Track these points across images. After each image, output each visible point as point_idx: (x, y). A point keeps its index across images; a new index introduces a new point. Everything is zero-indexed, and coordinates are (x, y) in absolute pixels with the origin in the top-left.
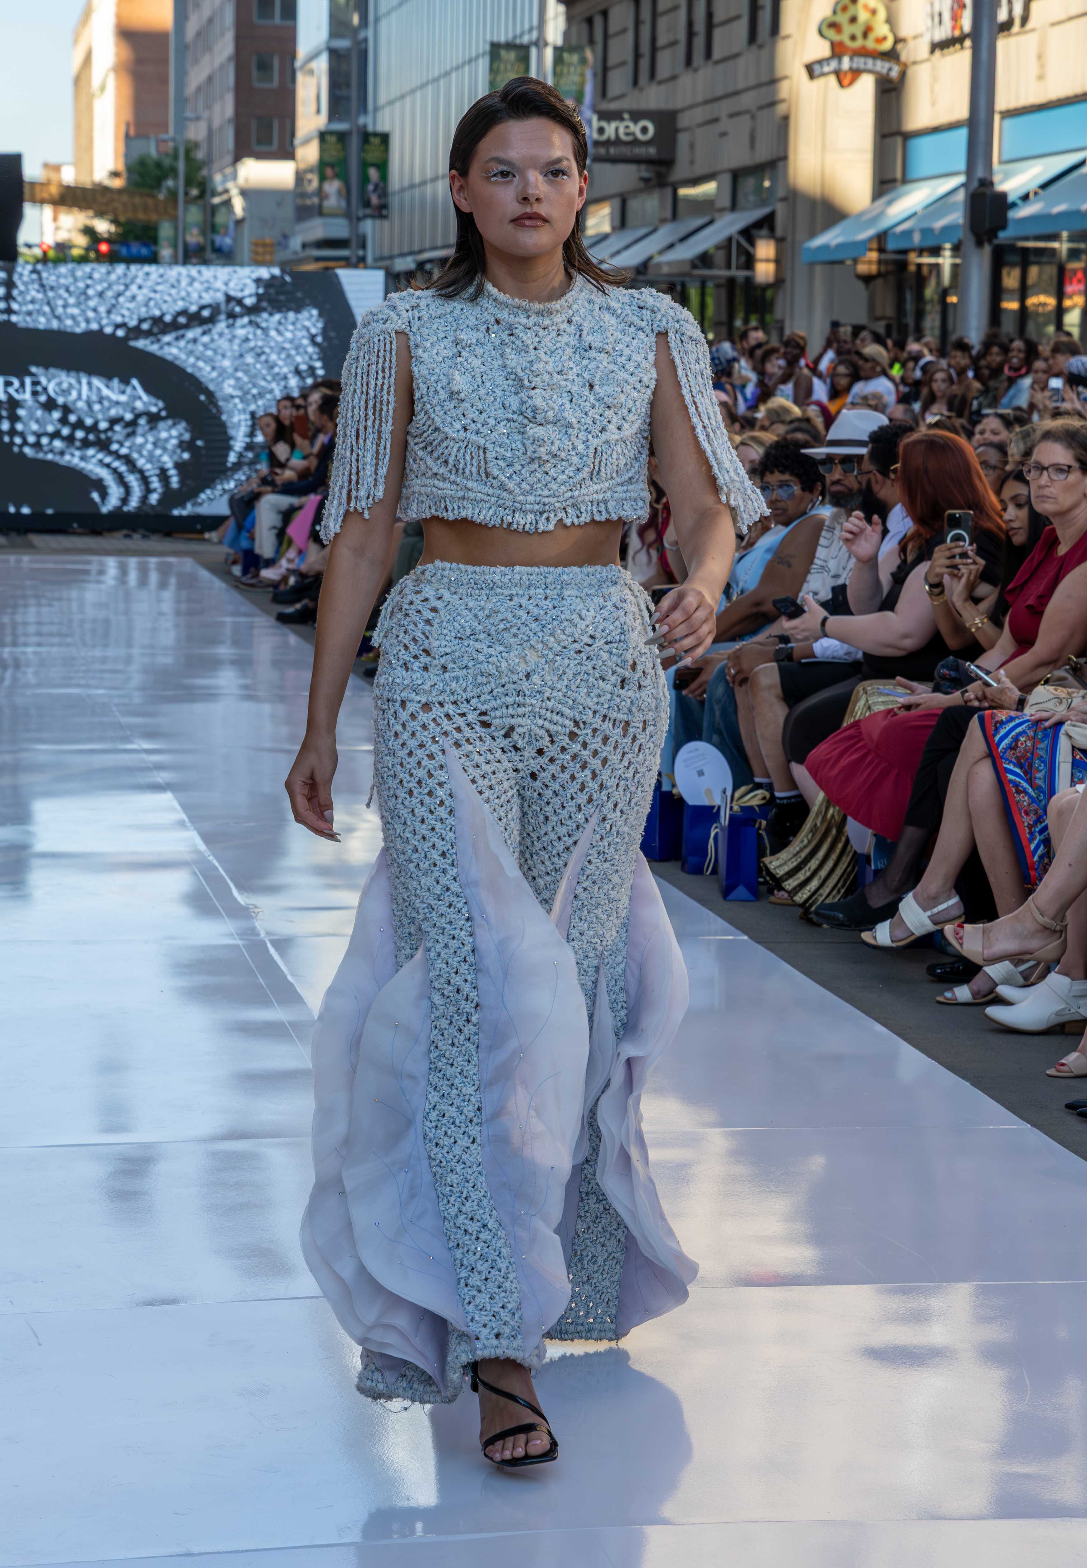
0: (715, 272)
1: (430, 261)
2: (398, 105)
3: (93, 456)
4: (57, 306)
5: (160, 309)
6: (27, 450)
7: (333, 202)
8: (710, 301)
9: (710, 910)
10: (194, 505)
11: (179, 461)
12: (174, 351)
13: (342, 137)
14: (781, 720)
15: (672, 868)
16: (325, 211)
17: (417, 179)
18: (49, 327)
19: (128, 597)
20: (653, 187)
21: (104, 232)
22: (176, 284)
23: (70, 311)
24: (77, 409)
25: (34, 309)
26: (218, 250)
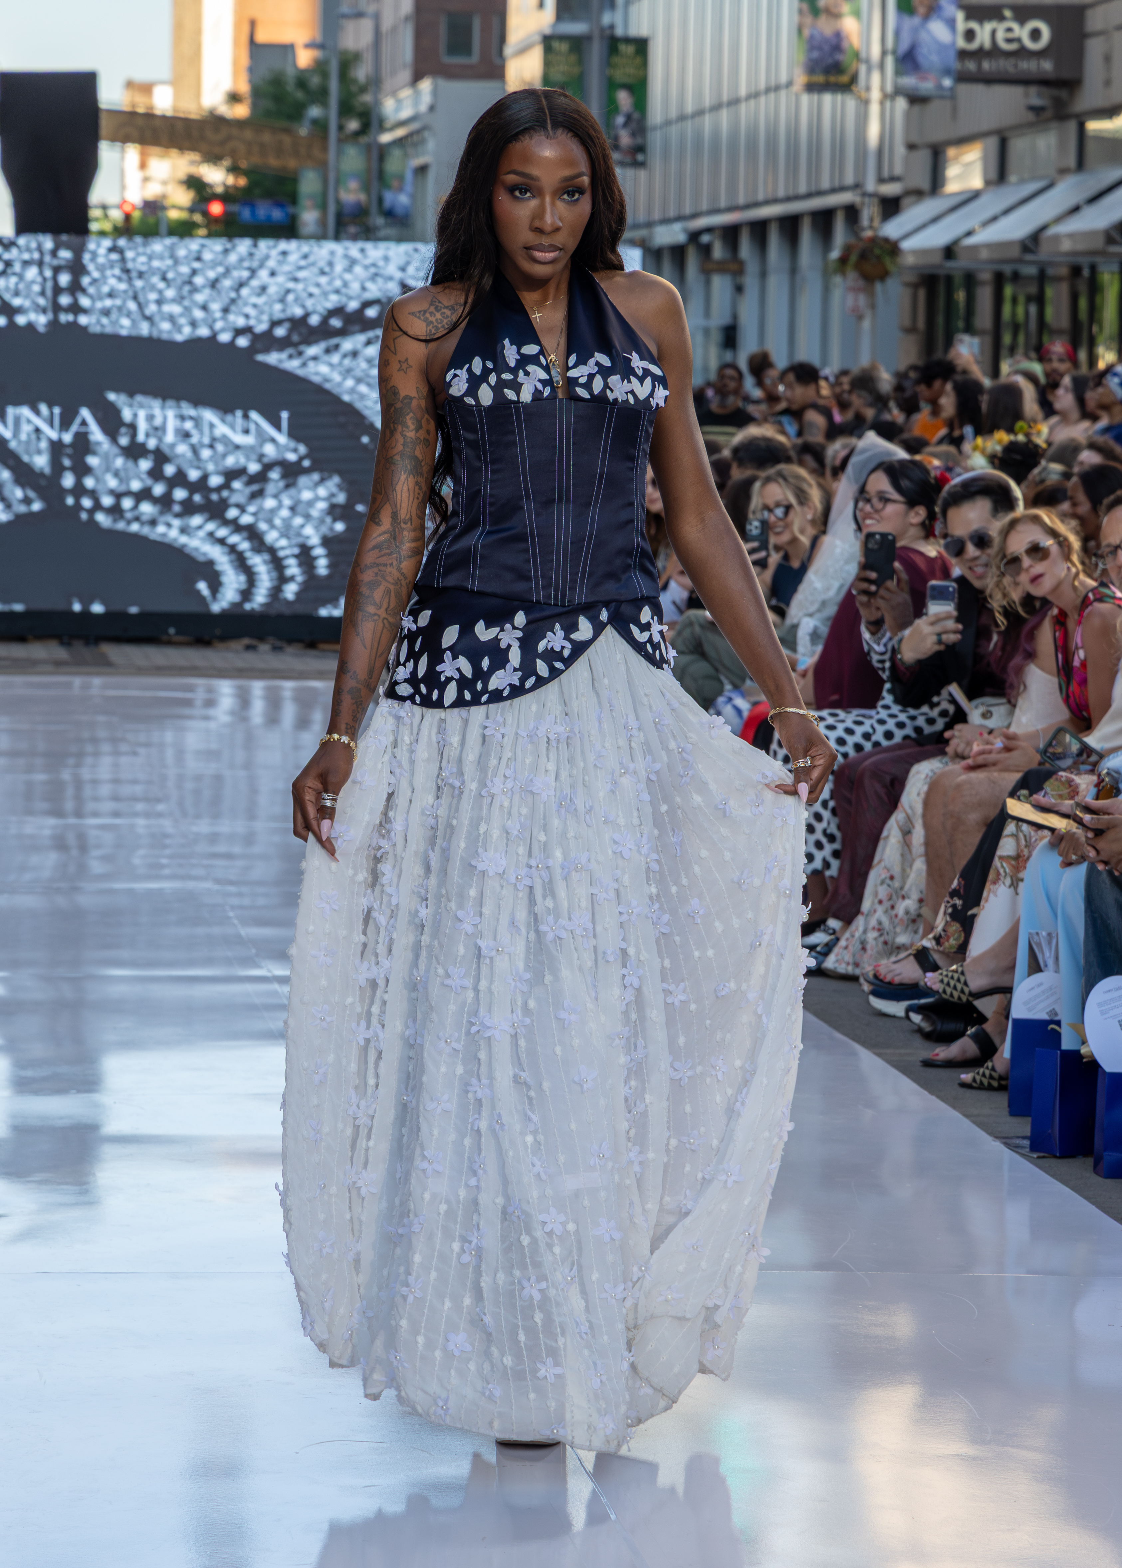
1: (709, 230)
3: (200, 527)
4: (148, 302)
5: (303, 306)
6: (101, 518)
11: (330, 534)
12: (324, 369)
13: (577, 44)
15: (1081, 1167)
17: (689, 109)
18: (134, 333)
19: (250, 742)
20: (1048, 120)
21: (218, 185)
22: (327, 269)
23: (167, 308)
24: (177, 456)
25: (113, 306)
26: (389, 214)
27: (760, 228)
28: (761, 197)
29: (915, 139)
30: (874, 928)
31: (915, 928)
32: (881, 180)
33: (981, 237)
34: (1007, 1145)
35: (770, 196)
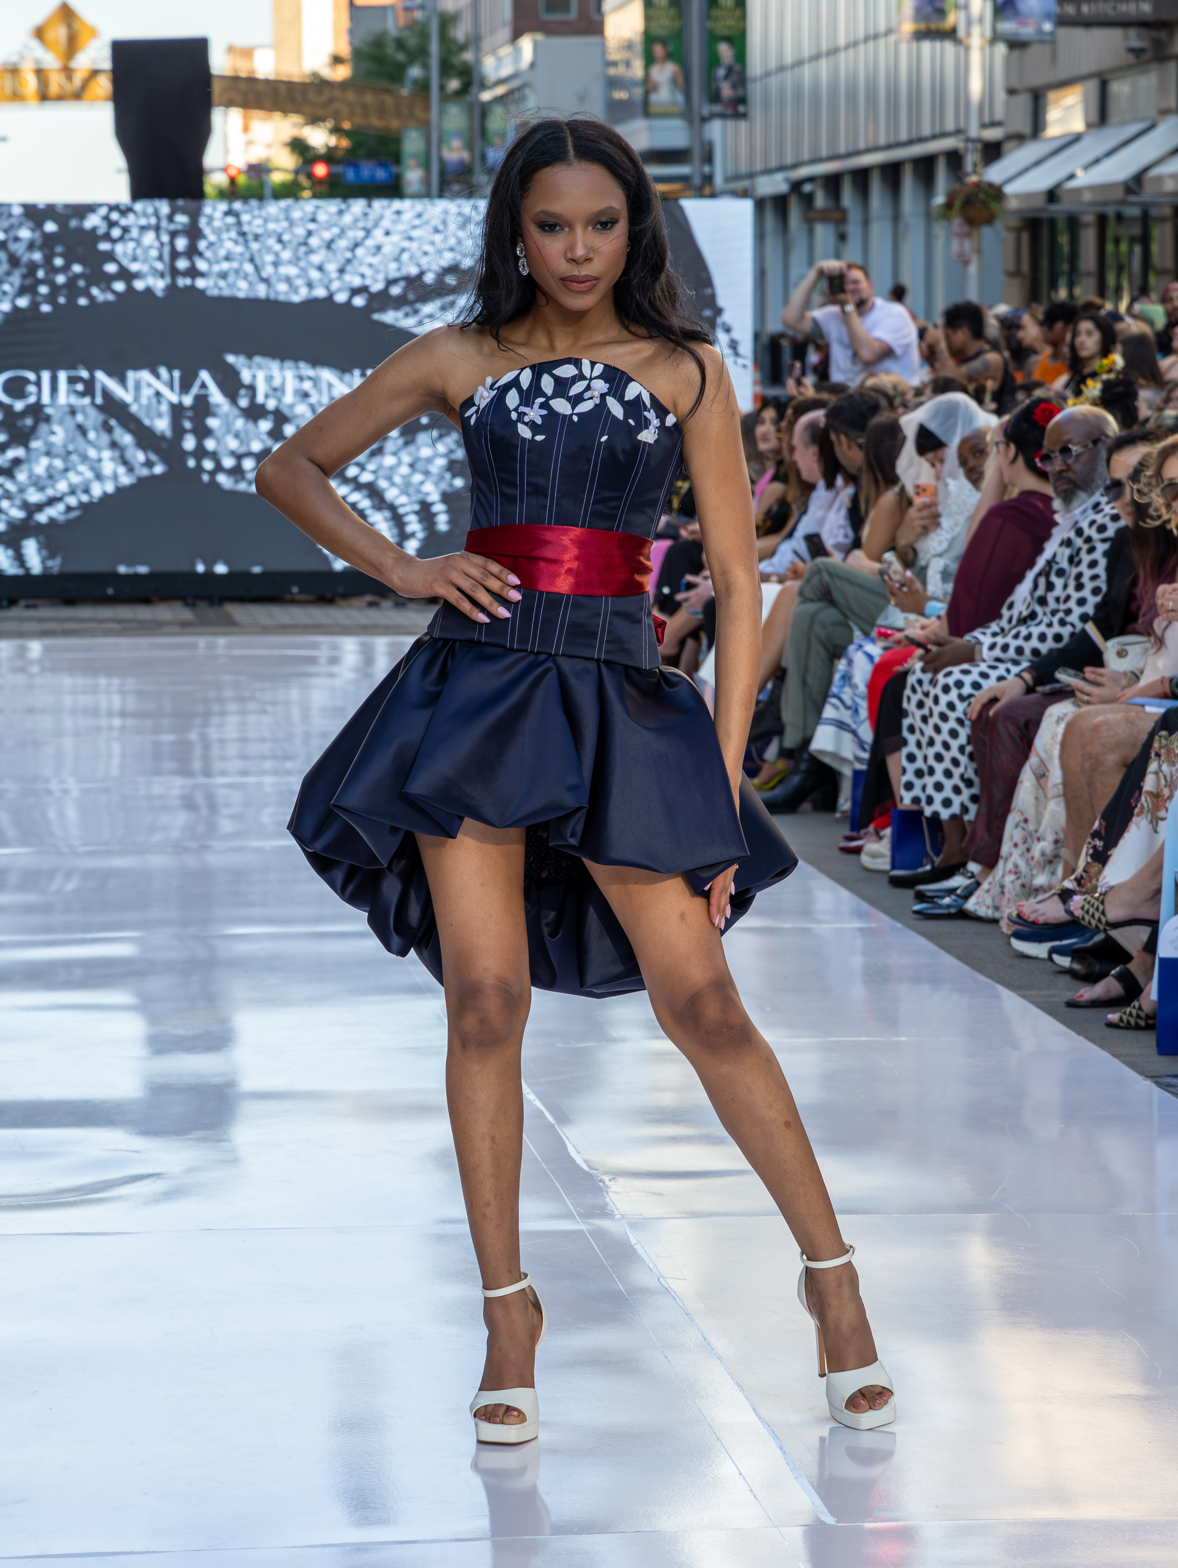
1: (811, 179)
4: (264, 264)
5: (419, 265)
6: (222, 479)
7: (664, 95)
11: (449, 490)
16: (653, 109)
17: (789, 59)
18: (251, 295)
20: (1148, 62)
21: (321, 147)
22: (441, 228)
23: (284, 270)
24: (296, 416)
25: (231, 269)
27: (861, 176)
28: (862, 145)
29: (1015, 83)
30: (1010, 872)
31: (1052, 870)
32: (983, 126)
33: (1083, 179)
34: (1158, 1084)
35: (871, 144)
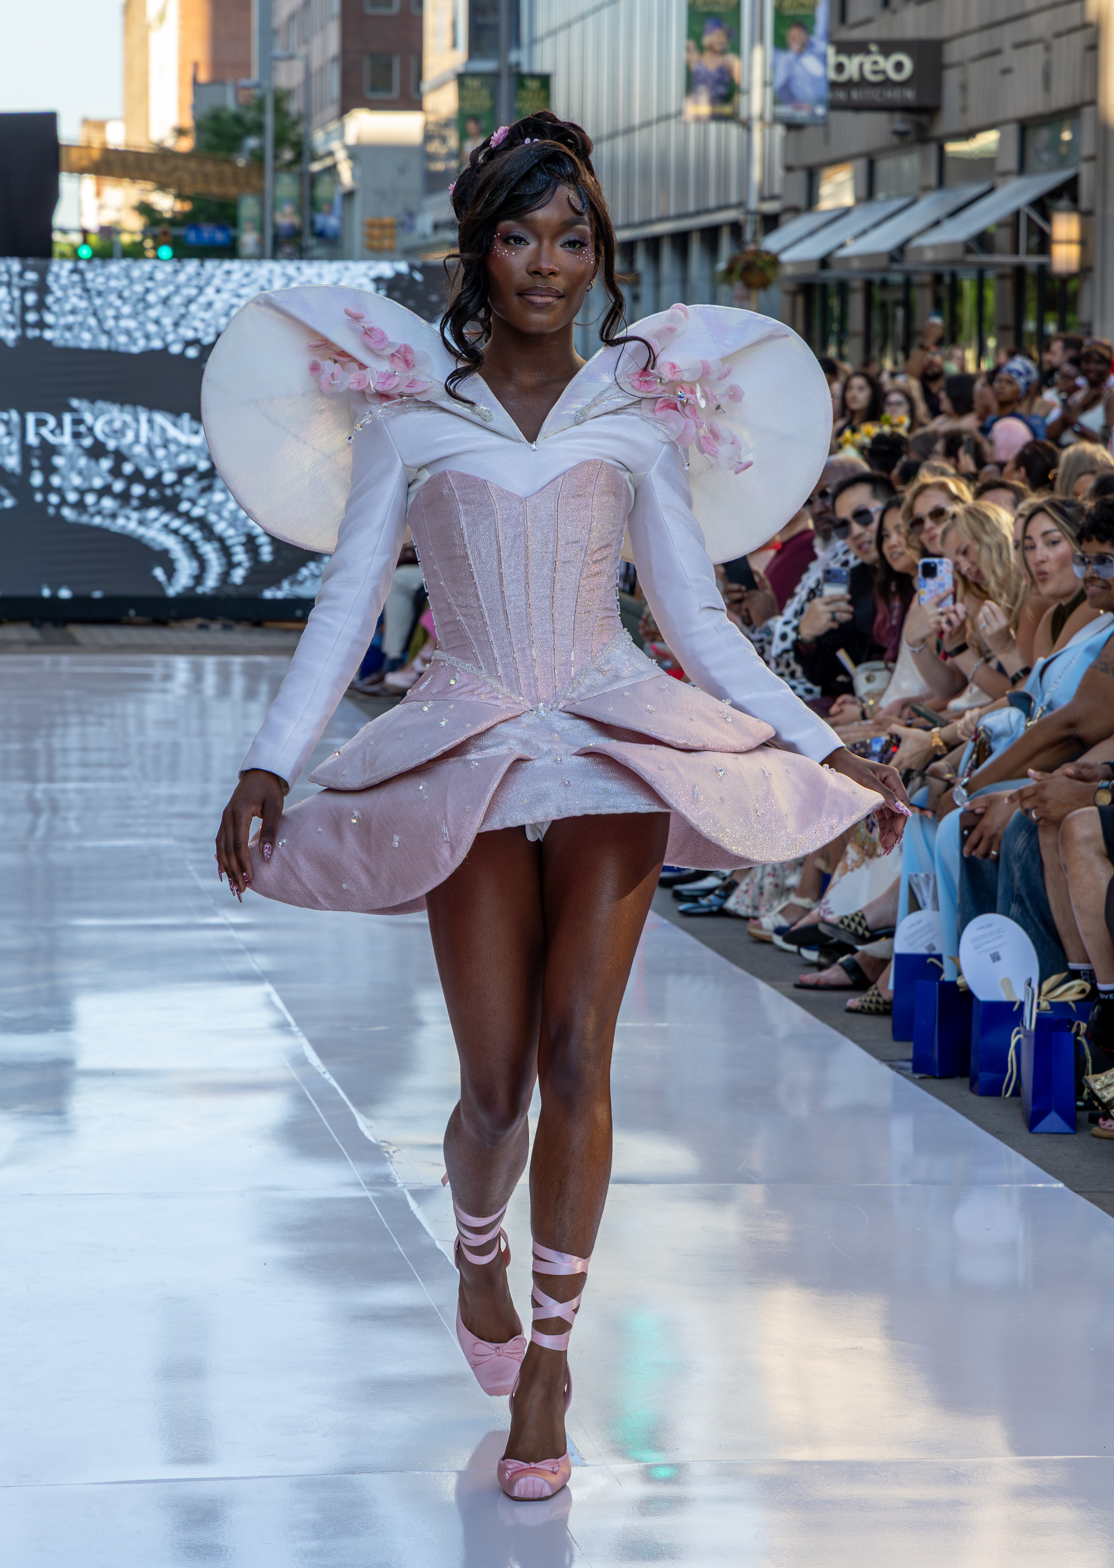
0: (997, 258)
2: (562, 36)
3: (156, 519)
4: (106, 318)
6: (67, 512)
8: (990, 295)
9: (1012, 1146)
10: (292, 583)
13: (488, 80)
14: (1104, 884)
15: (958, 1087)
18: (95, 345)
19: (203, 713)
20: (911, 144)
21: (166, 211)
23: (123, 323)
24: (134, 456)
25: (75, 322)
26: (320, 234)
27: (653, 244)
28: (654, 215)
29: (792, 161)
30: (769, 874)
32: (763, 199)
33: (853, 248)
34: (892, 1067)
35: (662, 214)
